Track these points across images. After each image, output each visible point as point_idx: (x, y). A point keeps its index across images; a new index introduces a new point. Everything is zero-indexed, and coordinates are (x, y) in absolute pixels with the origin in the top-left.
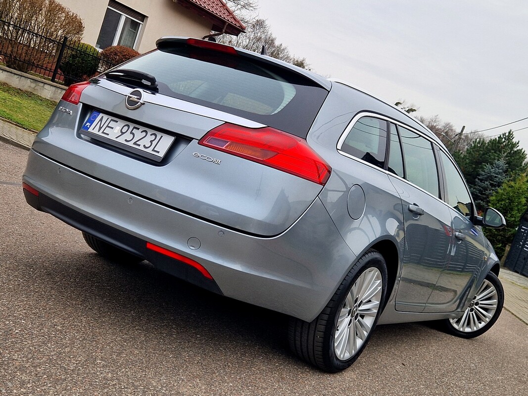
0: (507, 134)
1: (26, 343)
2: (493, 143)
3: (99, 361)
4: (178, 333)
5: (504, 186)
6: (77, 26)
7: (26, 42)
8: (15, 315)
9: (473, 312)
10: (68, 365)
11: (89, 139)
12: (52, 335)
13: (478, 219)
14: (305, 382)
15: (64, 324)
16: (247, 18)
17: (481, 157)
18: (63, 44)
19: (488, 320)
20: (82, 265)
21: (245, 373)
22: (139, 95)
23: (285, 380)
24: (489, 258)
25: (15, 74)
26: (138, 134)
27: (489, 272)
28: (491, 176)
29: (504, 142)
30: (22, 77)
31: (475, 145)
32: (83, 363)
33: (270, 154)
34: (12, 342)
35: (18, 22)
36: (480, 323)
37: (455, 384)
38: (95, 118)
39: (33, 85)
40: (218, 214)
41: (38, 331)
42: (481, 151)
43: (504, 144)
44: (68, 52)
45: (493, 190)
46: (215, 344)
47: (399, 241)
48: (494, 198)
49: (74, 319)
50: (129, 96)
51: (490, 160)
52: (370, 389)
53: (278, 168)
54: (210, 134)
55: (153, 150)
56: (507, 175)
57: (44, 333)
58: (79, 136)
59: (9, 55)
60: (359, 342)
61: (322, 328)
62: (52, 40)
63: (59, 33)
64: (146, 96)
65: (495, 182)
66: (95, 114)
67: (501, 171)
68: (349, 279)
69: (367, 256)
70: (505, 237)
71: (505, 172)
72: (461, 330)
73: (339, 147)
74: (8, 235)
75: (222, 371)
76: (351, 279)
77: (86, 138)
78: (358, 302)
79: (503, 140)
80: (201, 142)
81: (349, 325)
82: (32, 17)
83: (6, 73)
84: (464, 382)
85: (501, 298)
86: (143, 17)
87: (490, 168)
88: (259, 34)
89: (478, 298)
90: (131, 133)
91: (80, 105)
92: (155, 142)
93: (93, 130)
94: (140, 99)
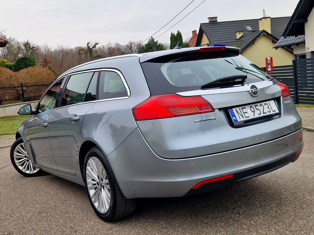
26: (260, 108)
50: (251, 91)
66: (230, 110)
80: (283, 96)
91: (217, 111)
92: (270, 107)
93: (240, 119)
94: (257, 89)
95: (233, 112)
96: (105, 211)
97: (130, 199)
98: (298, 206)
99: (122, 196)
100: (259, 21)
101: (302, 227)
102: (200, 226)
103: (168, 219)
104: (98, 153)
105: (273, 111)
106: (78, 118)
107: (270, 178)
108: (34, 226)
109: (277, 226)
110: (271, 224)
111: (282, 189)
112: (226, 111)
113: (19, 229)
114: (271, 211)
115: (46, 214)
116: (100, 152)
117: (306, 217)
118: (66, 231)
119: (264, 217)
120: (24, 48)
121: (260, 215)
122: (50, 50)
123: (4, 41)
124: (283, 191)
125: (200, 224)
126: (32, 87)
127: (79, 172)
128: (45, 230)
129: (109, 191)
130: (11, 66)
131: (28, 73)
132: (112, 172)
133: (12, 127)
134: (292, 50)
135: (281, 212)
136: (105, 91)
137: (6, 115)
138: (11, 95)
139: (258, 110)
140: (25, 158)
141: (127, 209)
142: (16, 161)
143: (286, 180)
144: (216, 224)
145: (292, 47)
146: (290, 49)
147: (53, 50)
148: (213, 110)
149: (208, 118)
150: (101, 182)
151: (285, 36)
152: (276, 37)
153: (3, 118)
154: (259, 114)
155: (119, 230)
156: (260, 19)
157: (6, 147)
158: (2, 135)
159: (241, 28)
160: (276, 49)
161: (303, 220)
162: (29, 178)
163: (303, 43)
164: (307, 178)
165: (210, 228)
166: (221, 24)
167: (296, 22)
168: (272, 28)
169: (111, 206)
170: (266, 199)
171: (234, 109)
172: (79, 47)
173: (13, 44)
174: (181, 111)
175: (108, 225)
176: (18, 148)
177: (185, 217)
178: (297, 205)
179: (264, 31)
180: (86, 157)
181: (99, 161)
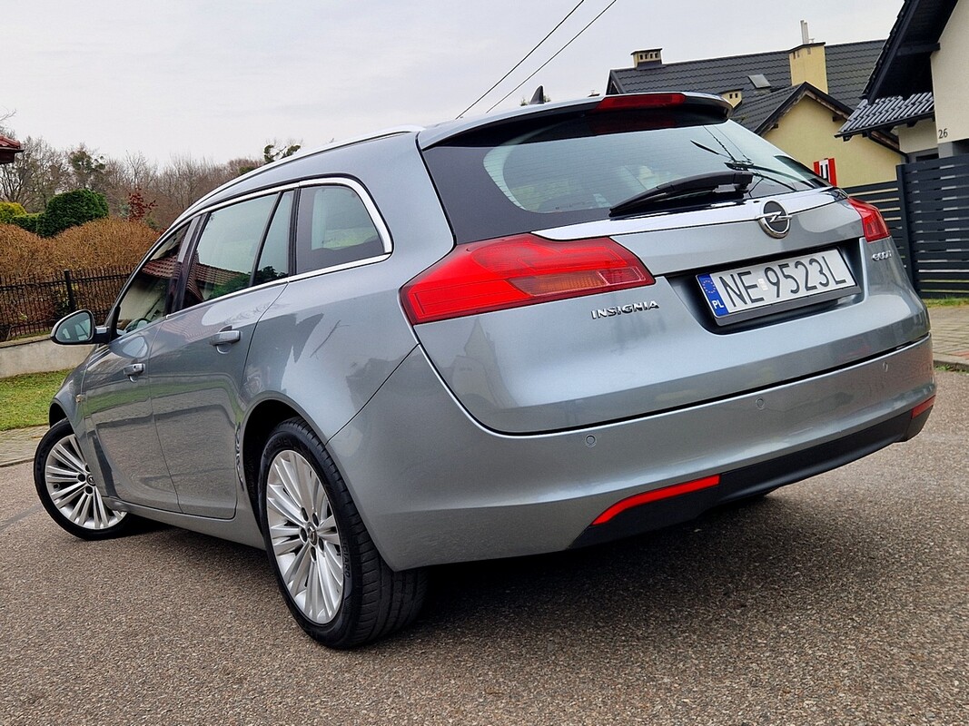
50: (766, 218)
58: (716, 331)
66: (704, 280)
80: (867, 237)
90: (787, 277)
91: (662, 281)
92: (825, 271)
93: (735, 306)
94: (783, 213)
95: (711, 287)
96: (330, 614)
97: (404, 572)
98: (927, 578)
99: (380, 561)
100: (791, 56)
101: (939, 633)
102: (624, 646)
103: (523, 633)
104: (300, 437)
105: (837, 283)
106: (234, 334)
107: (838, 504)
108: (111, 672)
109: (863, 635)
110: (843, 631)
111: (875, 534)
112: (691, 281)
113: (63, 683)
114: (842, 595)
115: (148, 639)
116: (305, 432)
117: (952, 607)
118: (209, 683)
119: (820, 611)
120: (71, 169)
121: (809, 607)
122: (151, 173)
123: (8, 146)
124: (877, 538)
125: (624, 641)
126: (100, 282)
127: (244, 506)
128: (144, 683)
129: (338, 550)
130: (33, 221)
131: (84, 240)
132: (346, 490)
133: (40, 405)
134: (896, 140)
135: (875, 595)
136: (316, 245)
137: (20, 371)
138: (35, 307)
139: (790, 279)
140: (80, 483)
141: (396, 605)
142: (53, 493)
143: (886, 508)
144: (673, 637)
145: (895, 131)
146: (888, 138)
147: (160, 173)
148: (650, 279)
149: (636, 306)
150: (314, 528)
151: (871, 99)
152: (845, 103)
153: (13, 379)
154: (792, 291)
155: (374, 670)
156: (793, 51)
157: (22, 462)
158: (10, 429)
159: (737, 82)
160: (845, 140)
161: (943, 615)
162: (94, 543)
163: (929, 117)
164: (951, 500)
165: (656, 652)
166: (673, 69)
167: (905, 51)
168: (832, 77)
169: (345, 597)
170: (825, 562)
171: (715, 278)
172: (240, 162)
173: (38, 157)
174: (551, 286)
175: (340, 659)
176: (58, 452)
177: (577, 624)
178: (924, 573)
179: (806, 86)
180: (264, 452)
181: (304, 463)
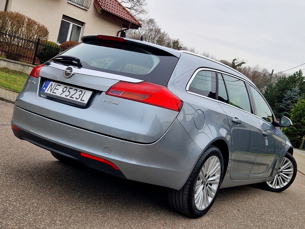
0: (298, 72)
1: (16, 215)
2: (291, 78)
3: (58, 222)
4: (105, 203)
5: (299, 102)
6: (45, 32)
7: (16, 44)
8: (10, 200)
9: (280, 177)
10: (40, 225)
11: (46, 97)
12: (31, 209)
13: (277, 123)
14: (179, 225)
15: (38, 202)
16: (143, 19)
17: (285, 87)
18: (38, 43)
19: (289, 181)
20: (50, 168)
21: (144, 222)
22: (71, 69)
23: (167, 224)
24: (286, 145)
25: (12, 62)
26: (72, 91)
27: (287, 153)
28: (291, 97)
29: (297, 77)
30: (16, 64)
31: (280, 80)
32: (49, 224)
33: (147, 97)
34: (8, 215)
35: (11, 32)
36: (285, 183)
37: (269, 219)
38: (48, 84)
39: (22, 68)
40: (121, 133)
41: (23, 208)
42: (284, 83)
43: (297, 78)
44: (41, 47)
45: (293, 105)
46: (127, 207)
47: (228, 140)
48: (293, 110)
49: (44, 199)
50: (65, 71)
51: (290, 88)
52: (218, 226)
53: (151, 104)
54: (111, 88)
55: (81, 100)
56: (301, 96)
57: (26, 208)
58: (40, 96)
59: (7, 52)
60: (210, 199)
61: (186, 193)
62: (31, 41)
63: (35, 37)
64: (75, 70)
65: (294, 100)
66: (48, 82)
67: (297, 94)
68: (199, 164)
69: (209, 150)
70: (301, 132)
71: (299, 94)
72: (274, 187)
73: (187, 89)
74: (7, 155)
75: (130, 222)
76: (201, 163)
77: (44, 96)
78: (207, 177)
79: (297, 75)
80: (107, 93)
81: (203, 190)
82: (19, 29)
83: (6, 62)
84: (274, 217)
85: (295, 168)
86: (83, 24)
87: (290, 92)
88: (151, 27)
89: (282, 168)
90: (68, 91)
91: (39, 78)
93: (48, 91)
94: (72, 72)
120: (172, 45)
148: (37, 76)
171: (51, 83)
